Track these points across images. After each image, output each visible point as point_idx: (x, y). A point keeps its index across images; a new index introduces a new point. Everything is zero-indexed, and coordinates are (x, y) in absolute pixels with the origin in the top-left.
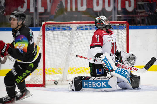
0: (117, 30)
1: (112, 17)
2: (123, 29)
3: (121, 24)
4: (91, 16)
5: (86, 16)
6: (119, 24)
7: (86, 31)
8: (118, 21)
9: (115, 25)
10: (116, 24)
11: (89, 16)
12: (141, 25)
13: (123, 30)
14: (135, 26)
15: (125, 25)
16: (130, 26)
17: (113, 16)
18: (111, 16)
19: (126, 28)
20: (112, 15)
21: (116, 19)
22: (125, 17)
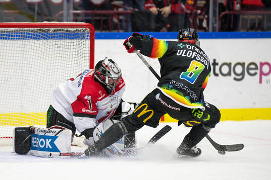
0: (70, 41)
1: (62, 15)
2: (81, 39)
3: (79, 29)
4: (21, 13)
5: (12, 11)
6: (75, 29)
7: (11, 41)
8: (74, 23)
9: (67, 31)
10: (69, 29)
11: (17, 11)
12: (118, 32)
13: (83, 40)
14: (108, 32)
15: (88, 30)
16: (97, 32)
17: (65, 12)
18: (61, 12)
19: (89, 37)
20: (62, 10)
21: (71, 17)
22: (86, 15)
